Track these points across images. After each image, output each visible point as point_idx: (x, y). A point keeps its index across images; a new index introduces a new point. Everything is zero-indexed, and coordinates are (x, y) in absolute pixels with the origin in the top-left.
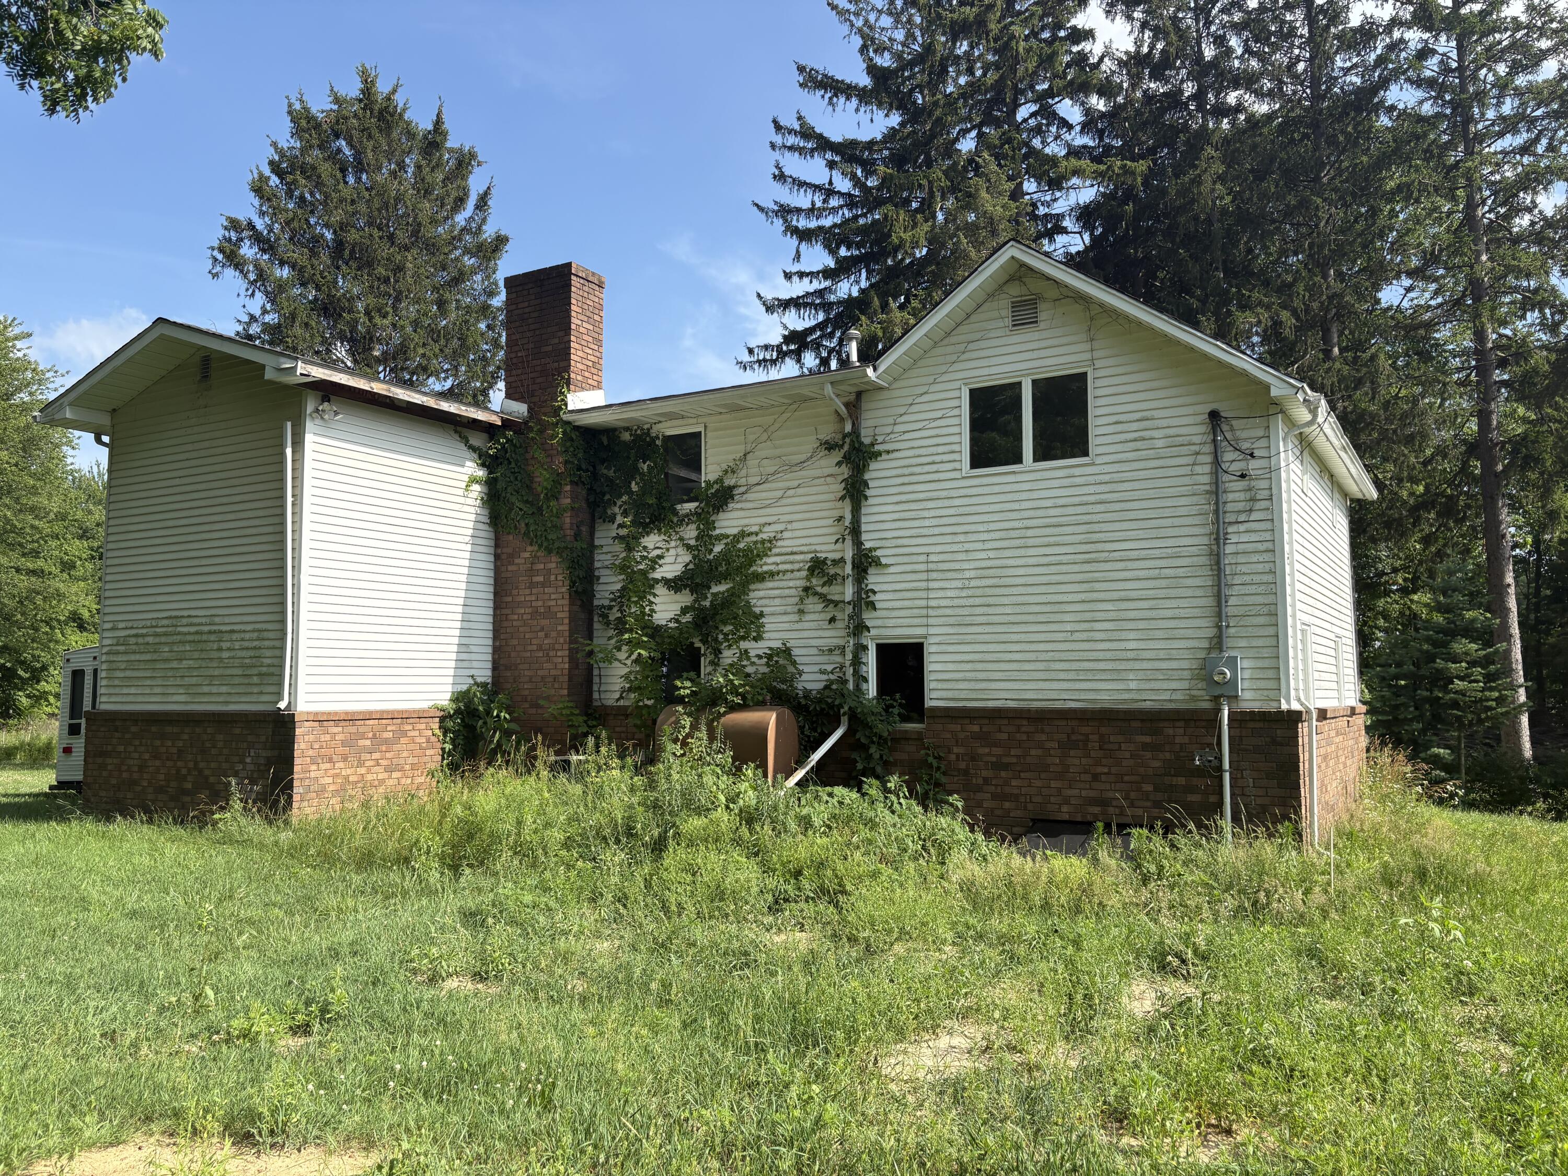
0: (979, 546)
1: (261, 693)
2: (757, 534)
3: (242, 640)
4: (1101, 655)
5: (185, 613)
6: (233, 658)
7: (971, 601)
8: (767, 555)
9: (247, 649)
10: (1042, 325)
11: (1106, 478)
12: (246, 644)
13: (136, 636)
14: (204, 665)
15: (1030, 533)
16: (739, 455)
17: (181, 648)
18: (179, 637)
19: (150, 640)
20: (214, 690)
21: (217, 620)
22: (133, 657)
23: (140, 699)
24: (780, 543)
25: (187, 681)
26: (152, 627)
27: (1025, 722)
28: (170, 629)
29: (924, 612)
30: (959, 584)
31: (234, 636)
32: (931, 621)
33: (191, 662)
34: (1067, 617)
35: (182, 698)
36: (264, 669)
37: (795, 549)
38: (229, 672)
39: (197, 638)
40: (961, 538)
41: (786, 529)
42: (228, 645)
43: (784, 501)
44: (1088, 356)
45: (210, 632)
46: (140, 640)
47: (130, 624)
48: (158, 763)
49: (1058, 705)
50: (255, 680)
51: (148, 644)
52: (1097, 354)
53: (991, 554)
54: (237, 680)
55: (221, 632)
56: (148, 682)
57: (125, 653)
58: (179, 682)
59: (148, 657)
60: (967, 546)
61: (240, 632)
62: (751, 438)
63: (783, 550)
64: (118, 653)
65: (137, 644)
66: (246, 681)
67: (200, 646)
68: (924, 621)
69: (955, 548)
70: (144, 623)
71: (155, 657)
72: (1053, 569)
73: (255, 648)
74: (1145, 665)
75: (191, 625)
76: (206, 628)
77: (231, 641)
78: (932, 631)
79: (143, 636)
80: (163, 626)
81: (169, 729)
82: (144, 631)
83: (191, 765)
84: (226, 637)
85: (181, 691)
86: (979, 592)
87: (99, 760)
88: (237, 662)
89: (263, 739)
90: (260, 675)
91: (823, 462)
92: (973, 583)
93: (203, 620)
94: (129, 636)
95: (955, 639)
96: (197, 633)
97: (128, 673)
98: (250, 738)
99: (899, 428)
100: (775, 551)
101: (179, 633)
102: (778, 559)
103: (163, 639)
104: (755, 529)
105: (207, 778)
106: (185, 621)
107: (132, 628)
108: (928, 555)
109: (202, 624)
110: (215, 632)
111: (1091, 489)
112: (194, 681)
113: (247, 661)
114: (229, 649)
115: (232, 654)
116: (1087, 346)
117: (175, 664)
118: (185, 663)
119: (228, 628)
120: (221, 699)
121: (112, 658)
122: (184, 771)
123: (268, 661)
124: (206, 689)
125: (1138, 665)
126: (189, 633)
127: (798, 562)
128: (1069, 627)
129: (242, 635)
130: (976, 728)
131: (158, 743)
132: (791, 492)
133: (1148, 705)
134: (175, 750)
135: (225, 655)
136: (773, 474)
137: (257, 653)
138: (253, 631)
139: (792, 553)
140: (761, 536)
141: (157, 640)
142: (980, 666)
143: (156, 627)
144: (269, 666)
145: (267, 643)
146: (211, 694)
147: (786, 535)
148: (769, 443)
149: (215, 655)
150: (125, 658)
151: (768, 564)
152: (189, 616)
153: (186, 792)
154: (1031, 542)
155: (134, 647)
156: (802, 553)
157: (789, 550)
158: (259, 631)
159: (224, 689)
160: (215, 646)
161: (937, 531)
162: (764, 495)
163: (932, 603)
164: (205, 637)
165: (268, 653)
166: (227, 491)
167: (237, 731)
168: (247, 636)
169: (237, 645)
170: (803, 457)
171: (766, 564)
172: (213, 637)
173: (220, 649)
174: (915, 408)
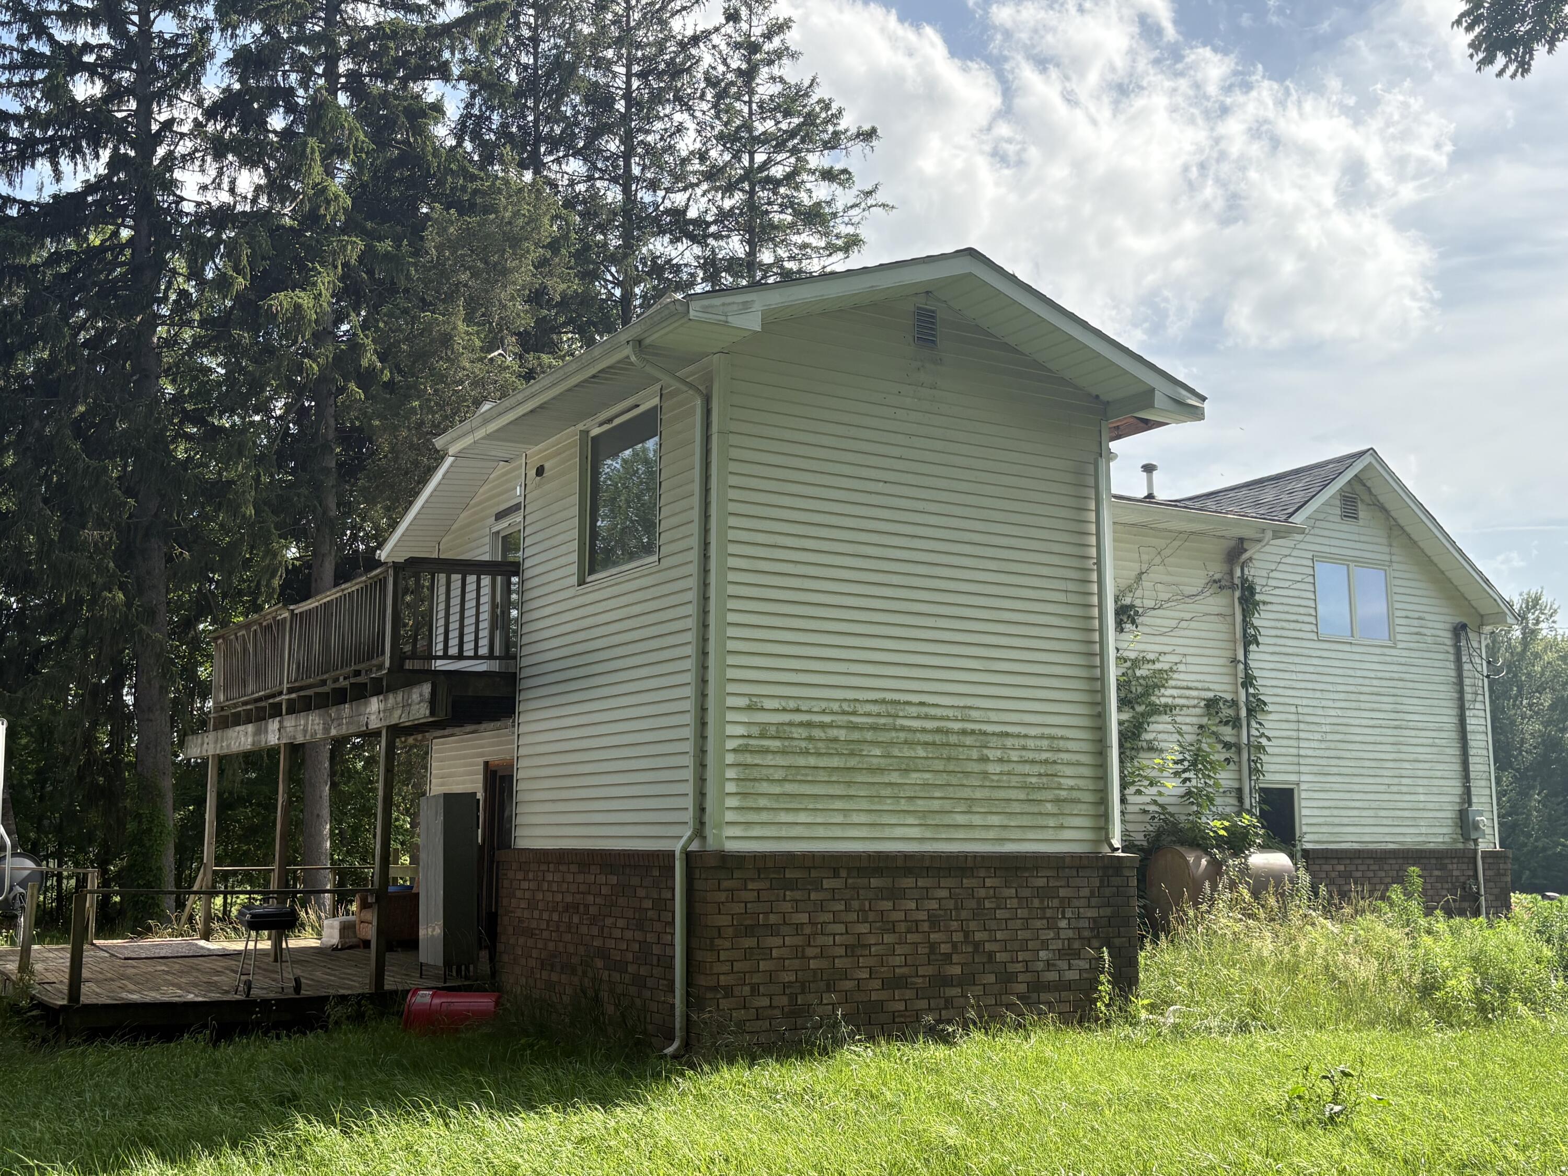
0: (1330, 704)
1: (1062, 827)
2: (1154, 662)
3: (1024, 748)
4: (1405, 805)
5: (915, 698)
6: (1009, 774)
7: (1328, 753)
8: (1163, 686)
9: (1033, 762)
10: (1361, 523)
11: (1403, 660)
12: (1030, 755)
13: (809, 725)
14: (954, 781)
15: (1362, 698)
16: (1134, 574)
17: (907, 752)
18: (902, 735)
19: (842, 734)
20: (977, 820)
21: (975, 714)
22: (801, 761)
23: (821, 832)
24: (1175, 676)
25: (921, 805)
26: (844, 713)
27: (1372, 862)
28: (882, 721)
29: (1295, 760)
30: (1317, 736)
31: (1009, 742)
32: (1303, 769)
33: (927, 776)
34: (1385, 773)
35: (915, 832)
36: (1063, 794)
37: (1190, 684)
38: (1002, 794)
39: (938, 738)
40: (1318, 695)
41: (1181, 662)
42: (999, 753)
43: (1176, 633)
44: (1387, 558)
45: (964, 732)
46: (817, 733)
47: (792, 704)
48: (888, 938)
49: (1383, 846)
50: (1049, 807)
51: (836, 740)
52: (1394, 558)
53: (1340, 713)
54: (1016, 807)
55: (985, 733)
56: (838, 805)
57: (783, 752)
58: (903, 805)
59: (836, 762)
60: (1324, 703)
61: (1018, 736)
62: (1145, 557)
63: (1179, 684)
64: (766, 751)
65: (810, 739)
66: (1035, 809)
67: (945, 752)
68: (1296, 768)
69: (1315, 703)
70: (824, 705)
71: (852, 762)
72: (1378, 731)
73: (1046, 762)
74: (1430, 814)
75: (927, 717)
76: (957, 726)
77: (1004, 748)
78: (1304, 778)
79: (822, 726)
80: (869, 715)
81: (908, 882)
82: (827, 719)
83: (958, 937)
84: (993, 741)
85: (911, 820)
86: (1332, 745)
87: (749, 942)
88: (1014, 781)
89: (1085, 892)
90: (1057, 801)
91: (1211, 600)
92: (1330, 737)
93: (950, 713)
94: (791, 724)
95: (1317, 786)
96: (938, 731)
97: (789, 788)
98: (1063, 893)
99: (1272, 583)
100: (1171, 683)
101: (903, 729)
102: (1175, 692)
103: (869, 736)
104: (1151, 656)
105: (991, 955)
106: (913, 711)
107: (798, 710)
108: (1297, 706)
109: (948, 719)
110: (973, 732)
111: (1395, 668)
112: (936, 805)
113: (1034, 780)
114: (1001, 760)
115: (1006, 768)
116: (1387, 550)
117: (895, 777)
118: (915, 777)
119: (998, 729)
120: (991, 834)
121: (749, 759)
122: (945, 948)
123: (1071, 782)
124: (960, 819)
125: (1426, 814)
126: (924, 730)
127: (1194, 698)
128: (1387, 781)
129: (1022, 742)
130: (1342, 868)
131: (888, 905)
132: (1184, 624)
133: (1431, 846)
134: (923, 916)
135: (993, 768)
136: (1168, 601)
137: (1050, 769)
138: (1042, 737)
139: (1188, 688)
140: (1158, 666)
141: (856, 735)
142: (1336, 812)
143: (854, 713)
144: (1072, 789)
145: (1065, 756)
146: (971, 826)
147: (1181, 667)
148: (1161, 567)
149: (976, 767)
150: (780, 760)
151: (1164, 697)
152: (922, 704)
153: (948, 981)
154: (1363, 706)
155: (803, 744)
156: (1197, 689)
157: (1184, 684)
158: (1052, 738)
159: (995, 820)
160: (975, 754)
161: (1303, 685)
162: (1159, 622)
163: (1302, 752)
164: (953, 739)
165: (1069, 771)
166: (979, 526)
167: (1041, 882)
168: (1031, 743)
169: (1014, 756)
170: (1194, 591)
171: (1163, 696)
172: (969, 740)
173: (984, 759)
174: (1281, 567)
